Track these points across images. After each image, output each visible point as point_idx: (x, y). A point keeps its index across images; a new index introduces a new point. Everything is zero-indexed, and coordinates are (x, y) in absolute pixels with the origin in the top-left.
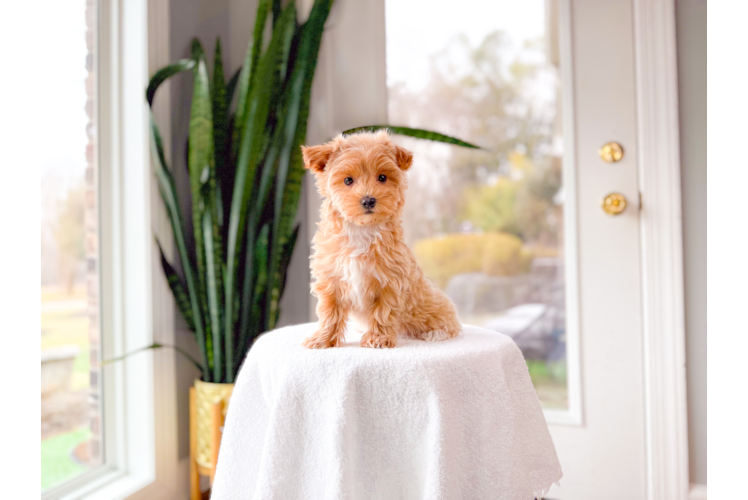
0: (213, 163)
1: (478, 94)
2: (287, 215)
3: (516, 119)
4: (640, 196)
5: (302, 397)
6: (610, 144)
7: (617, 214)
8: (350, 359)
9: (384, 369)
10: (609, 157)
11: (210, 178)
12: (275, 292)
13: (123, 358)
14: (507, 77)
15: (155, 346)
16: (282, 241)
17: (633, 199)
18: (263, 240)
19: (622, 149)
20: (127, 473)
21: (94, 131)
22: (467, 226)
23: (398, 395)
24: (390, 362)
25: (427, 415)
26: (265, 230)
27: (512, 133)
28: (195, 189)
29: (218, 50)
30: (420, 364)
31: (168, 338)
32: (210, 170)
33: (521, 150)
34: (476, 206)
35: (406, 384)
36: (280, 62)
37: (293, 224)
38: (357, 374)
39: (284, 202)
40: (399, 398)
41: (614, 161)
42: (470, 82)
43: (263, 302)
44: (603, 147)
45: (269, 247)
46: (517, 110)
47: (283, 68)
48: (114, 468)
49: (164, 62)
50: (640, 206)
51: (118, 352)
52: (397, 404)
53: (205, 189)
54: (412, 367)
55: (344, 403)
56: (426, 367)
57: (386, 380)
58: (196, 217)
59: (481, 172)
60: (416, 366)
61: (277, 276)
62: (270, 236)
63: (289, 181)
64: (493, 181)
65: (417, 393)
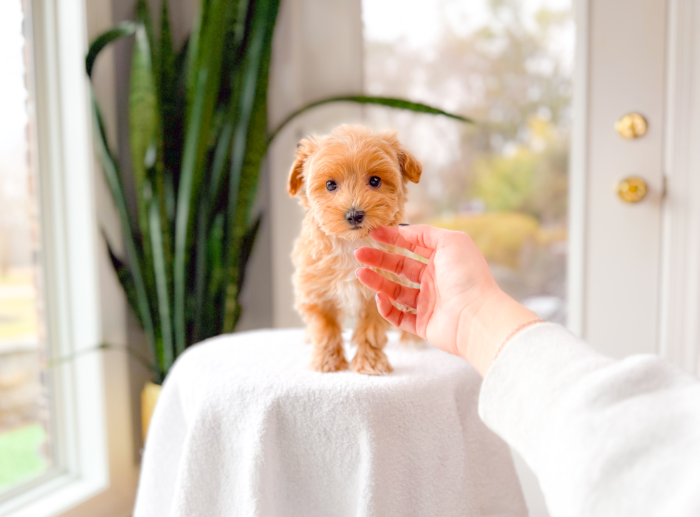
0: (161, 143)
1: (496, 47)
2: (245, 203)
3: (539, 79)
4: (665, 180)
5: (219, 428)
6: (630, 114)
7: (635, 202)
8: (271, 387)
9: (309, 400)
10: (628, 133)
11: (157, 160)
12: (231, 290)
13: (72, 358)
14: (530, 25)
15: (104, 346)
16: (238, 232)
17: (656, 184)
18: (217, 232)
19: (646, 121)
20: (78, 477)
21: (32, 107)
22: (478, 203)
23: (325, 430)
24: (317, 392)
25: (358, 454)
26: (219, 221)
27: (535, 93)
28: (139, 175)
29: (165, 11)
30: (352, 395)
31: (119, 337)
32: (158, 151)
33: (543, 115)
34: (488, 180)
35: (334, 418)
36: (234, 22)
37: (253, 213)
38: (279, 406)
39: (241, 188)
40: (326, 434)
41: (636, 136)
42: (486, 34)
43: (219, 300)
44: (621, 119)
45: (225, 239)
46: (542, 66)
47: (239, 29)
48: (65, 472)
49: (105, 25)
50: (664, 193)
51: (65, 351)
52: (324, 440)
53: (151, 173)
54: (341, 399)
55: (261, 437)
56: (358, 400)
57: (311, 413)
58: (142, 206)
59: (496, 140)
60: (347, 398)
61: (233, 272)
62: (226, 228)
63: (246, 162)
64: (510, 152)
65: (347, 429)
